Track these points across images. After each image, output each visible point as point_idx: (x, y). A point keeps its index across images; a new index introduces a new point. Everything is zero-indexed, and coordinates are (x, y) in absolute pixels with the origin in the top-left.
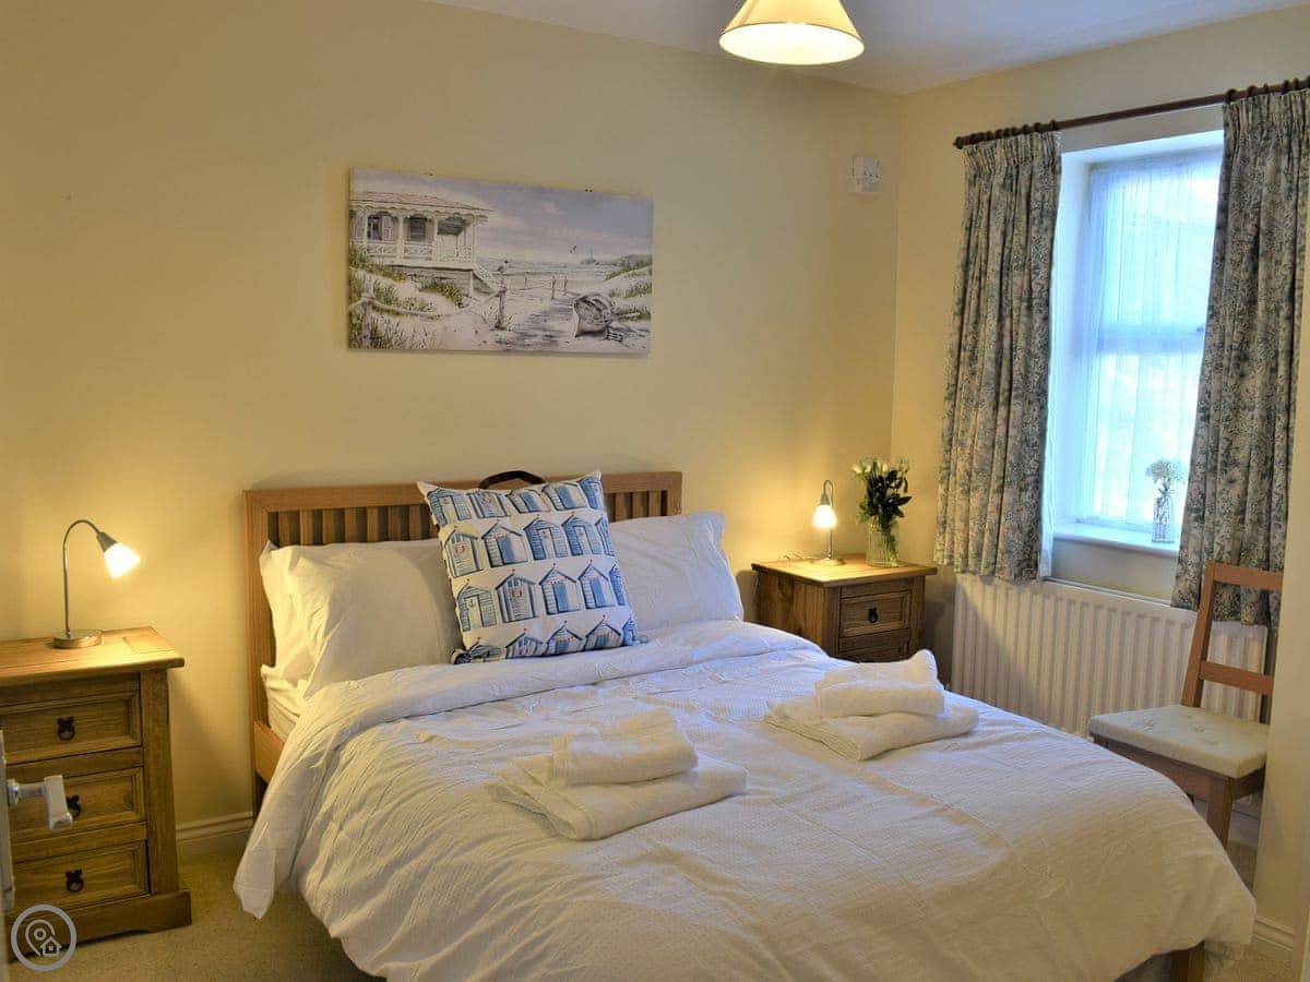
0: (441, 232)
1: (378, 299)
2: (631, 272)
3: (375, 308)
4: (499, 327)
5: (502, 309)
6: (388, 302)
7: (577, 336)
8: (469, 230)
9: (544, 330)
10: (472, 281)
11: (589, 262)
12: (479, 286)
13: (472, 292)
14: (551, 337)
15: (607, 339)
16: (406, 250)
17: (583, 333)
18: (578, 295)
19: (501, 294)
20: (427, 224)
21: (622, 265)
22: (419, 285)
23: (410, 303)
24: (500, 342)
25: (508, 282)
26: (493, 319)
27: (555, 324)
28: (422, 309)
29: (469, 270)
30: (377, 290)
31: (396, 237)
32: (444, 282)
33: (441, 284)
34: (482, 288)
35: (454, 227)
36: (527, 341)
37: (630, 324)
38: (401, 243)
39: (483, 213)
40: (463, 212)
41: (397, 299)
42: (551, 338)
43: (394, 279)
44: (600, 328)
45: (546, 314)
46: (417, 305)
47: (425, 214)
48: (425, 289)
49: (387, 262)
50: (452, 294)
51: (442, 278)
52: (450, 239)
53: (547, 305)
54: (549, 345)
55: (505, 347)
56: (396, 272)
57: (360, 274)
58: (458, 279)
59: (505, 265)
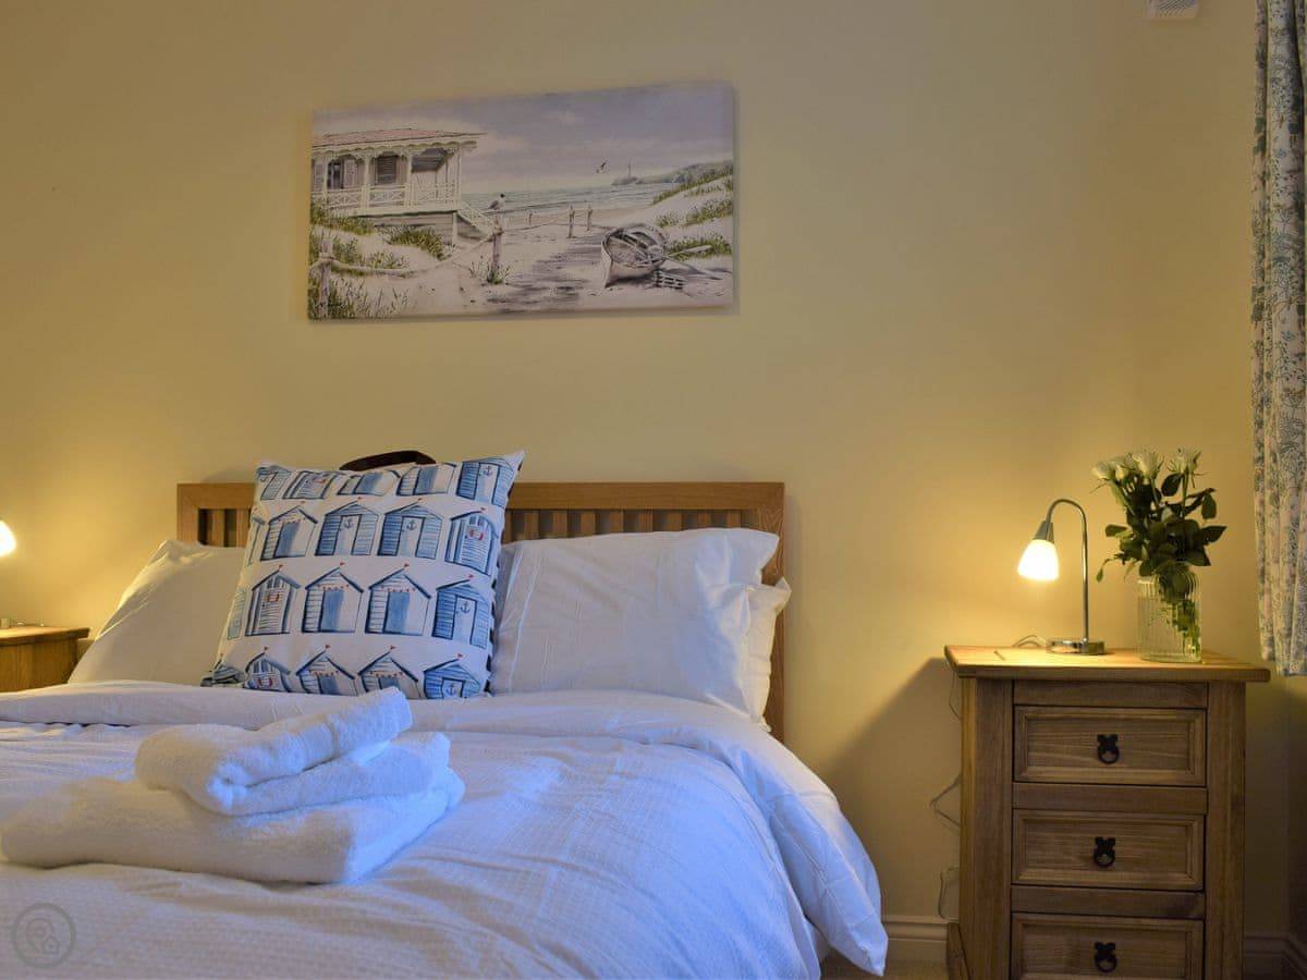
0: (415, 169)
1: (338, 258)
2: (695, 189)
3: (335, 269)
4: (492, 280)
5: (496, 257)
6: (350, 261)
7: (608, 285)
8: (452, 163)
9: (557, 279)
10: (455, 224)
11: (626, 182)
12: (464, 231)
13: (455, 239)
14: (568, 288)
15: (658, 286)
16: (372, 196)
17: (616, 280)
18: (609, 228)
19: (494, 239)
20: (399, 163)
21: (681, 179)
22: (388, 237)
23: (376, 259)
24: (494, 300)
25: (505, 222)
26: (484, 272)
27: (573, 272)
28: (390, 266)
29: (451, 212)
30: (337, 248)
31: (360, 183)
32: (419, 229)
33: (416, 233)
34: (469, 233)
35: (434, 160)
36: (533, 297)
37: (694, 262)
38: (366, 190)
39: (469, 138)
40: (445, 141)
41: (360, 257)
42: (568, 291)
43: (358, 233)
44: (645, 271)
45: (561, 259)
46: (385, 261)
47: (396, 151)
48: (394, 240)
49: (350, 213)
50: (430, 243)
51: (416, 226)
52: (427, 177)
53: (563, 246)
54: (564, 300)
55: (501, 306)
56: (360, 224)
57: (319, 230)
58: (438, 225)
59: (501, 200)
